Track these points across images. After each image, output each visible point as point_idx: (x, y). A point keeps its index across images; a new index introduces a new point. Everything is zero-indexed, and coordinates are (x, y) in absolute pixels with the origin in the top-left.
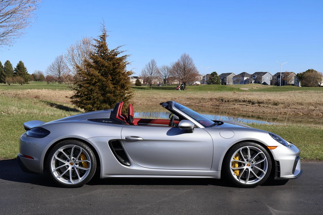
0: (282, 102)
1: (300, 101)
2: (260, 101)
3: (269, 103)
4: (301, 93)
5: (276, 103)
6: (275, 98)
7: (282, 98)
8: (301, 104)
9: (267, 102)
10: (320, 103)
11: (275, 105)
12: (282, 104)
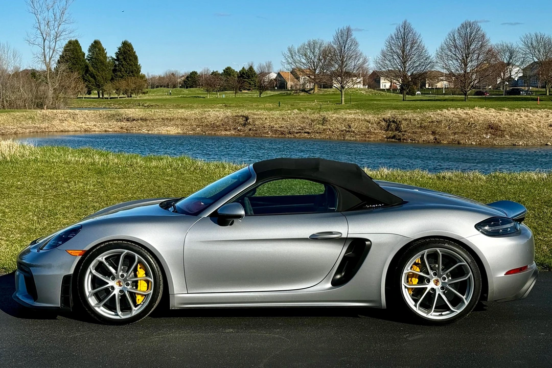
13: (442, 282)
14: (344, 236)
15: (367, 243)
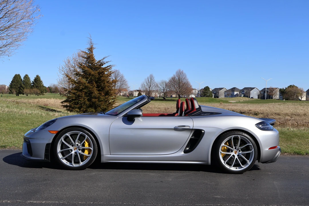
0: (262, 112)
1: (278, 112)
2: (242, 111)
3: (250, 113)
4: (280, 105)
5: (256, 114)
6: (255, 109)
7: (262, 109)
8: (279, 114)
9: (248, 113)
10: (295, 114)
11: (255, 115)
12: (262, 114)
13: (239, 153)
14: (191, 128)
15: (203, 131)
